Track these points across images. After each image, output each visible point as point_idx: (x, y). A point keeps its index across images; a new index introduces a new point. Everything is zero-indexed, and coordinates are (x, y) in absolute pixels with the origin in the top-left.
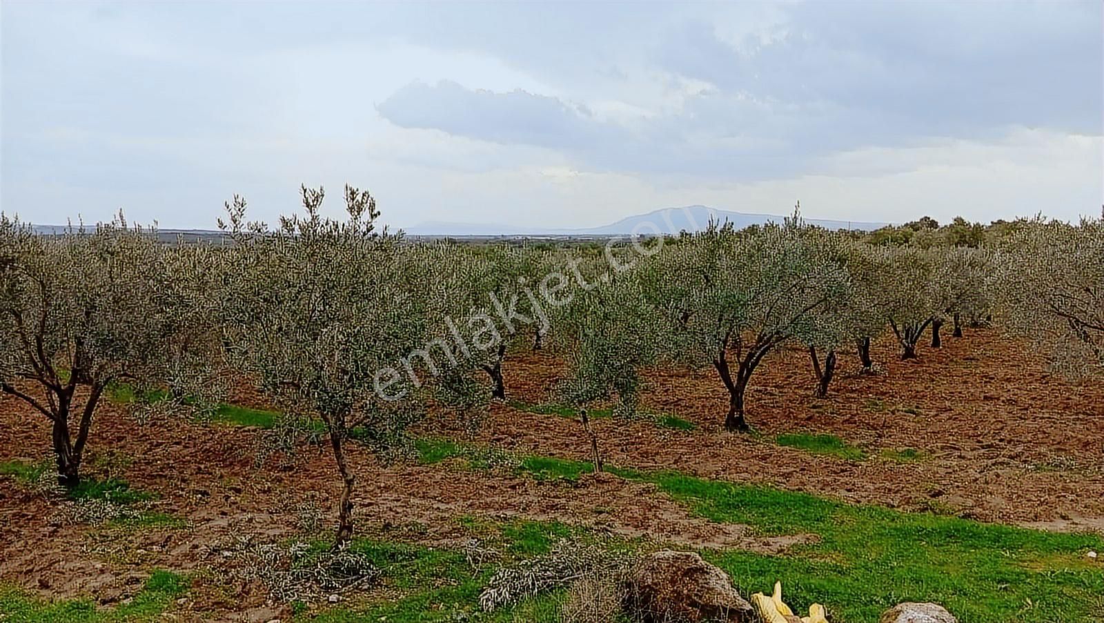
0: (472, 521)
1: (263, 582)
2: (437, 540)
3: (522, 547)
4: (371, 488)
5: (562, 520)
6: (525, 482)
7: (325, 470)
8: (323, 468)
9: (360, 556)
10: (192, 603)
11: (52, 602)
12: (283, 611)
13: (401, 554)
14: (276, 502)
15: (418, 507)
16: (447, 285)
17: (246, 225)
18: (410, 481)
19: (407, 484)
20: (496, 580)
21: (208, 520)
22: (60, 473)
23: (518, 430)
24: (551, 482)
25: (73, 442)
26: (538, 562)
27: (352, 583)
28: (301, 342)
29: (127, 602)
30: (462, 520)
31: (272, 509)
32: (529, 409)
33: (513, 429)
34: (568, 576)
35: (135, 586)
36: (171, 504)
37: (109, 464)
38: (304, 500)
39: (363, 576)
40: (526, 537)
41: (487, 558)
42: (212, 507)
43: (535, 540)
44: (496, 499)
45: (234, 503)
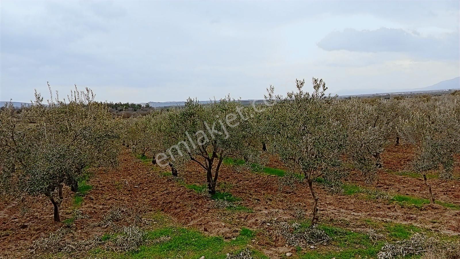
0: (370, 221)
1: (283, 237)
2: (355, 228)
3: (396, 235)
4: (323, 203)
5: (415, 225)
6: (395, 206)
7: (303, 194)
8: (302, 193)
9: (322, 231)
10: (257, 242)
11: (209, 236)
12: (292, 249)
13: (340, 232)
14: (285, 205)
15: (344, 213)
16: (358, 117)
17: (274, 96)
18: (340, 202)
19: (339, 203)
20: (384, 248)
21: (261, 210)
22: (209, 189)
23: (390, 183)
24: (408, 207)
25: (213, 178)
26: (405, 242)
27: (319, 242)
28: (296, 142)
29: (234, 239)
30: (365, 221)
31: (284, 208)
32: (395, 173)
33: (387, 182)
34: (420, 250)
35: (236, 233)
36: (247, 203)
37: (224, 187)
38: (296, 206)
39: (324, 239)
40: (397, 231)
41: (379, 238)
42: (262, 206)
43: (402, 232)
44: (381, 213)
45: (270, 205)
